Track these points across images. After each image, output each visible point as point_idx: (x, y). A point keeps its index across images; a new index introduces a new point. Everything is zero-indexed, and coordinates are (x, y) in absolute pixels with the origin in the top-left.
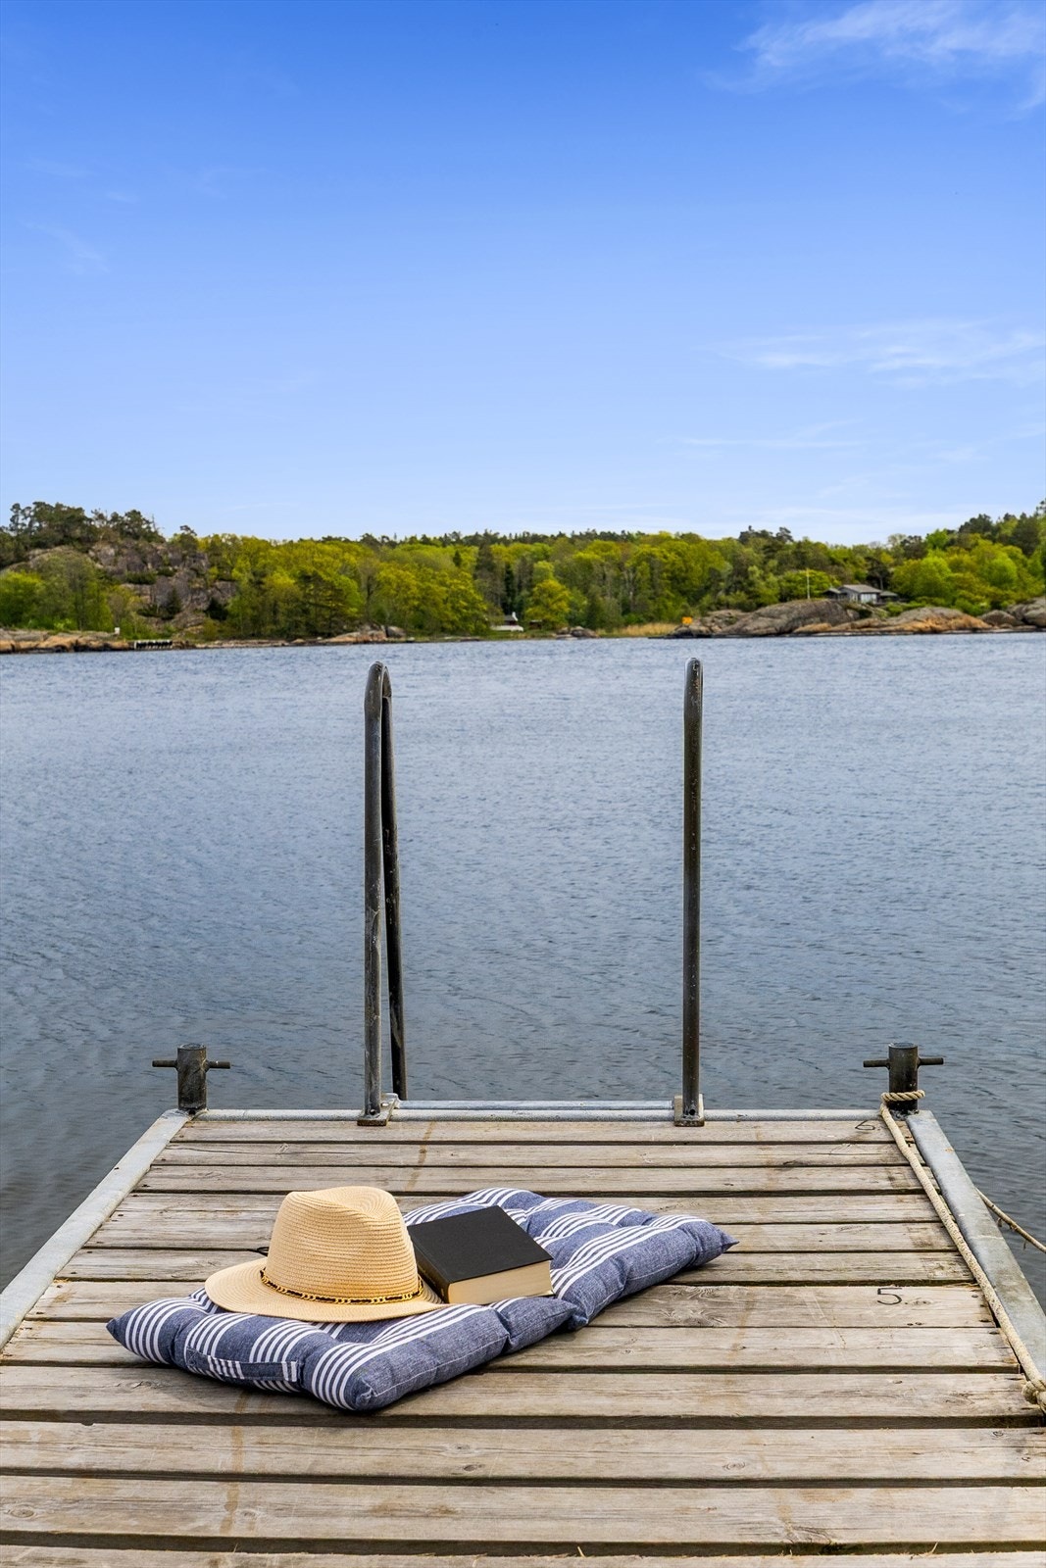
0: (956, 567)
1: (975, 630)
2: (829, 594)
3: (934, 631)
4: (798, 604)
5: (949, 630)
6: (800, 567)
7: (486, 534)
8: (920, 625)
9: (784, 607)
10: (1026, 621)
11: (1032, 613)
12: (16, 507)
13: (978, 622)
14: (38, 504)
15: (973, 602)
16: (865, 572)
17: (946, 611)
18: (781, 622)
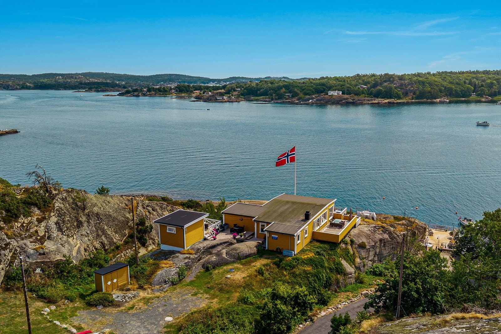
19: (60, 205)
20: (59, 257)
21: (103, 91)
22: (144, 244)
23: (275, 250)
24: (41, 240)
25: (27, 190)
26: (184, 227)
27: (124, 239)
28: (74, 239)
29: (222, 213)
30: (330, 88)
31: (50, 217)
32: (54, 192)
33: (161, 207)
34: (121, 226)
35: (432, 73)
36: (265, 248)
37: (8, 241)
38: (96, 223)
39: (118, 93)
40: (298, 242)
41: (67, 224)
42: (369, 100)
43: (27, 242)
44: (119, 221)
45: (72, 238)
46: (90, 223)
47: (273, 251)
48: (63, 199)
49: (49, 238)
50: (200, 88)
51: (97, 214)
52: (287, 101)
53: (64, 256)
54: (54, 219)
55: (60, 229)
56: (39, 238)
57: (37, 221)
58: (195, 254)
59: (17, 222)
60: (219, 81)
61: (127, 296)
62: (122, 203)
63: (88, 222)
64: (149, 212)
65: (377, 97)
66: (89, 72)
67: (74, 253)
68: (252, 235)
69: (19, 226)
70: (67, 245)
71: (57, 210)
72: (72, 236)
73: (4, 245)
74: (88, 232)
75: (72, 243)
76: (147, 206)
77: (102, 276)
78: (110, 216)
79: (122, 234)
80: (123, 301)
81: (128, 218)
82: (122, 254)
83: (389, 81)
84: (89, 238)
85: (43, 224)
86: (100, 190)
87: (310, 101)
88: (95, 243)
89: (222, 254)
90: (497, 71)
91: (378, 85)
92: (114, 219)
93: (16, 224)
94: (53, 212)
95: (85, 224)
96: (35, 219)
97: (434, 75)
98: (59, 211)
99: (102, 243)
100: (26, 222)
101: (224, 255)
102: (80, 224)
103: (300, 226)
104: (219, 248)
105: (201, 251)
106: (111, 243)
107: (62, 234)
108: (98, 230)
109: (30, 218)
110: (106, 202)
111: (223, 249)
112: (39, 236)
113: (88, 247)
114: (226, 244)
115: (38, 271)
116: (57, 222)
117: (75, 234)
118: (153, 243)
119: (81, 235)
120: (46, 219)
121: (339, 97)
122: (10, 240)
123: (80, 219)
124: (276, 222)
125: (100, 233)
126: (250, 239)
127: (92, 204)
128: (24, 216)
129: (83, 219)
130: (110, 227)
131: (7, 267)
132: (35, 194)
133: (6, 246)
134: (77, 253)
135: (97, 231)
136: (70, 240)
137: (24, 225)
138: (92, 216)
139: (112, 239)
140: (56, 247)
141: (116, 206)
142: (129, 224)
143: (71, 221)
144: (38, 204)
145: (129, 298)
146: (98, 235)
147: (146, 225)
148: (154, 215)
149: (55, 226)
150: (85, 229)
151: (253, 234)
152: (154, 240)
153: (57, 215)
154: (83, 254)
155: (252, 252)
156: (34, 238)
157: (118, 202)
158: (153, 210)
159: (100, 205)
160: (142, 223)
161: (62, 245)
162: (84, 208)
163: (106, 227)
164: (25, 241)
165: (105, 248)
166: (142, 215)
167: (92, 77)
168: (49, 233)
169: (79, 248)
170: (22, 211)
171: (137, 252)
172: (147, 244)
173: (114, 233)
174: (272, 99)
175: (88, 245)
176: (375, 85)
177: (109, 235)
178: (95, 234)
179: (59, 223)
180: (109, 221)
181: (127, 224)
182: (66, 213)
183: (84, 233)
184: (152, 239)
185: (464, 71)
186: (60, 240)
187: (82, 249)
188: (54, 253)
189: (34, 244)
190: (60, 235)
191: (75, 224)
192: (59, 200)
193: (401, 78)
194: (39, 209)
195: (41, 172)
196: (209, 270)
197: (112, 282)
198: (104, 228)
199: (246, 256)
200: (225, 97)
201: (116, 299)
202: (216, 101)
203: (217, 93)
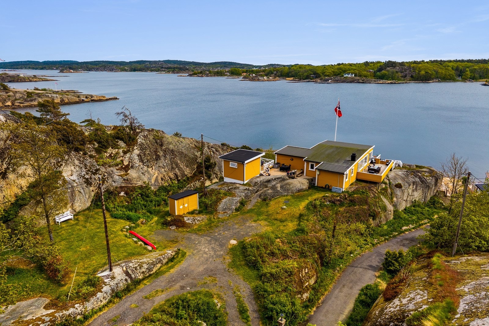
19: (142, 141)
20: (140, 183)
21: (177, 73)
22: (209, 177)
23: (324, 186)
24: (126, 168)
25: (115, 127)
26: (244, 163)
27: (193, 172)
28: (153, 169)
29: (275, 154)
30: (345, 71)
31: (133, 150)
32: (138, 130)
33: (222, 149)
34: (191, 161)
35: (425, 61)
36: (315, 184)
37: (98, 167)
38: (171, 158)
39: (188, 74)
40: (347, 180)
41: (148, 156)
42: (375, 81)
43: (114, 169)
44: (190, 158)
45: (151, 168)
46: (166, 157)
47: (322, 187)
48: (144, 136)
49: (132, 167)
50: (246, 72)
51: (172, 150)
52: (312, 80)
53: (144, 183)
54: (136, 152)
55: (141, 160)
56: (124, 166)
57: (123, 152)
58: (253, 187)
59: (106, 152)
60: (260, 67)
61: (196, 219)
62: (192, 144)
63: (165, 157)
64: (213, 152)
65: (382, 79)
66: (168, 60)
67: (153, 182)
68: (301, 173)
69: (108, 156)
70: (146, 174)
71: (139, 145)
72: (152, 167)
73: (95, 170)
74: (165, 165)
75: (151, 172)
76: (212, 147)
77: (176, 201)
78: (182, 152)
79: (192, 168)
80: (193, 223)
81: (196, 156)
82: (192, 184)
83: (392, 66)
84: (165, 170)
85: (128, 155)
86: (175, 134)
87: (330, 81)
88: (170, 174)
89: (276, 188)
90: (479, 60)
91: (383, 70)
92: (186, 156)
93: (106, 154)
94: (137, 146)
95: (162, 158)
96: (121, 151)
97: (427, 62)
98: (141, 146)
99: (175, 174)
100: (114, 153)
101: (279, 189)
102: (158, 158)
103: (347, 166)
104: (274, 183)
105: (258, 184)
106: (183, 175)
107: (143, 164)
108: (173, 163)
109: (117, 150)
110: (179, 141)
111: (277, 183)
112: (124, 165)
113: (164, 177)
114: (279, 180)
115: (122, 194)
116: (139, 154)
117: (154, 165)
118: (217, 177)
119: (159, 166)
120: (130, 151)
121: (352, 78)
122: (100, 167)
123: (158, 153)
124: (325, 162)
125: (174, 166)
126: (300, 176)
127: (168, 142)
128: (112, 148)
129: (161, 153)
130: (183, 162)
131: (96, 189)
132: (122, 131)
133: (96, 172)
134: (155, 181)
135: (172, 165)
136: (150, 169)
137: (112, 155)
138: (168, 151)
139: (184, 172)
140: (138, 175)
141: (187, 146)
142: (197, 161)
143: (151, 154)
144: (125, 139)
145: (198, 221)
146: (172, 168)
147: (211, 162)
148: (217, 155)
149: (137, 157)
150: (163, 162)
151: (303, 173)
152: (217, 175)
153: (139, 148)
154: (160, 182)
155: (304, 187)
156: (120, 166)
157: (189, 143)
158: (216, 151)
159: (174, 144)
160: (208, 159)
161: (143, 174)
162: (162, 144)
163: (179, 162)
164: (112, 168)
165: (178, 178)
166: (208, 154)
167: (170, 64)
168: (132, 163)
169: (157, 177)
170: (111, 143)
171: (203, 183)
172: (211, 178)
173: (185, 167)
174: (300, 79)
176: (380, 70)
177: (181, 168)
178: (170, 167)
179: (140, 156)
180: (181, 157)
181: (196, 161)
182: (146, 147)
183: (161, 165)
184: (215, 174)
185: (452, 60)
186: (141, 170)
187: (159, 178)
188: (136, 180)
189: (119, 171)
190: (142, 166)
191: (154, 157)
192: (141, 137)
193: (402, 64)
194: (125, 143)
195: (127, 113)
196: (266, 201)
197: (184, 207)
198: (177, 162)
199: (299, 190)
200: (265, 78)
201: (187, 222)
202: (259, 80)
203: (259, 75)
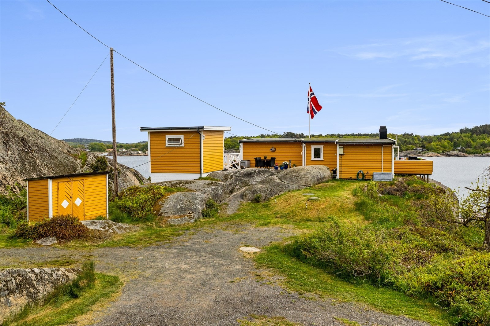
0: (437, 145)
1: (438, 156)
2: (414, 149)
3: (431, 157)
4: (408, 151)
5: (434, 157)
6: (409, 145)
7: (359, 134)
8: (429, 155)
9: (406, 152)
10: (448, 155)
11: (449, 153)
12: (284, 132)
13: (439, 155)
14: (287, 132)
15: (439, 151)
16: (421, 145)
17: (434, 153)
18: (405, 154)
23: (354, 177)
26: (202, 129)
34: (65, 169)
38: (22, 151)
44: (61, 163)
47: (351, 179)
51: (23, 139)
58: (222, 181)
62: (62, 148)
63: (6, 144)
74: (7, 158)
78: (45, 150)
81: (74, 164)
84: (7, 167)
88: (19, 178)
89: (272, 179)
92: (53, 157)
101: (278, 181)
108: (24, 161)
110: (36, 135)
114: (266, 175)
125: (28, 167)
130: (46, 165)
135: (23, 163)
138: (13, 137)
141: (54, 147)
146: (24, 169)
163: (38, 162)
175: (5, 177)
178: (18, 165)
180: (44, 155)
196: (258, 202)
197: (72, 204)
198: (35, 162)
199: (318, 180)
200: (140, 152)
201: (91, 227)
202: (131, 155)
203: (131, 150)
